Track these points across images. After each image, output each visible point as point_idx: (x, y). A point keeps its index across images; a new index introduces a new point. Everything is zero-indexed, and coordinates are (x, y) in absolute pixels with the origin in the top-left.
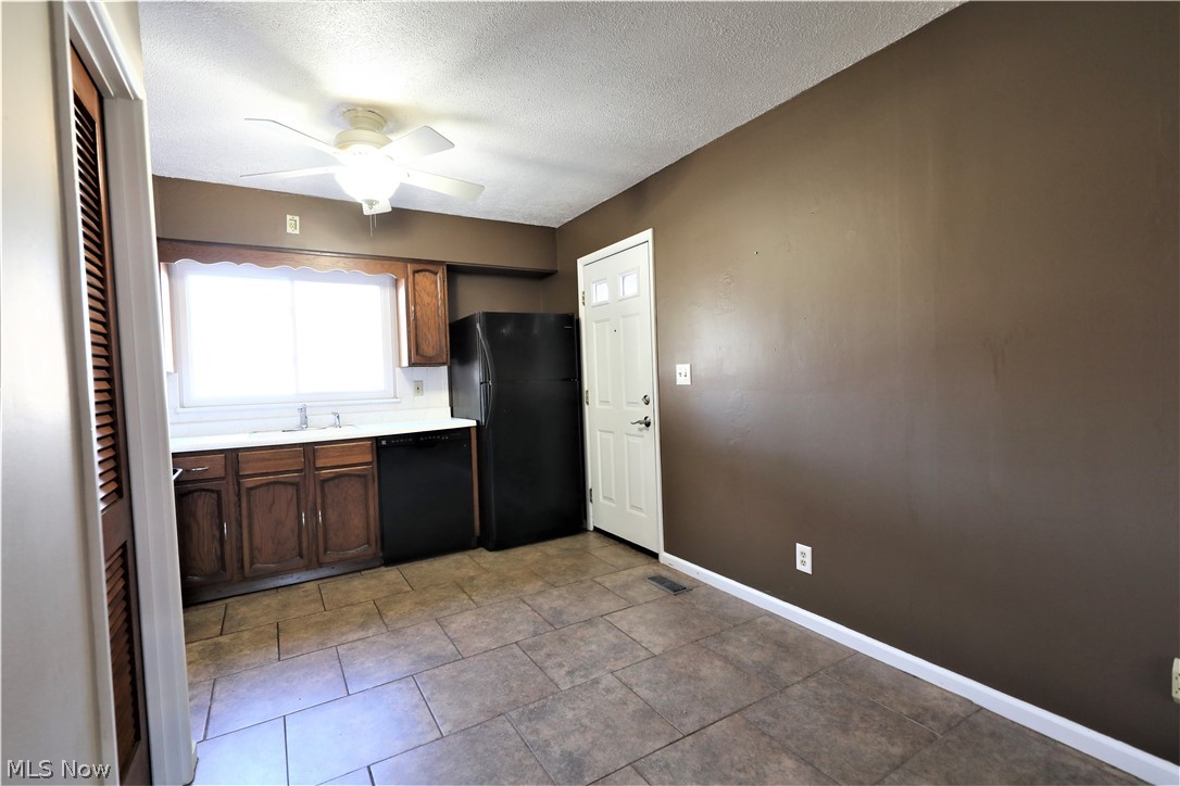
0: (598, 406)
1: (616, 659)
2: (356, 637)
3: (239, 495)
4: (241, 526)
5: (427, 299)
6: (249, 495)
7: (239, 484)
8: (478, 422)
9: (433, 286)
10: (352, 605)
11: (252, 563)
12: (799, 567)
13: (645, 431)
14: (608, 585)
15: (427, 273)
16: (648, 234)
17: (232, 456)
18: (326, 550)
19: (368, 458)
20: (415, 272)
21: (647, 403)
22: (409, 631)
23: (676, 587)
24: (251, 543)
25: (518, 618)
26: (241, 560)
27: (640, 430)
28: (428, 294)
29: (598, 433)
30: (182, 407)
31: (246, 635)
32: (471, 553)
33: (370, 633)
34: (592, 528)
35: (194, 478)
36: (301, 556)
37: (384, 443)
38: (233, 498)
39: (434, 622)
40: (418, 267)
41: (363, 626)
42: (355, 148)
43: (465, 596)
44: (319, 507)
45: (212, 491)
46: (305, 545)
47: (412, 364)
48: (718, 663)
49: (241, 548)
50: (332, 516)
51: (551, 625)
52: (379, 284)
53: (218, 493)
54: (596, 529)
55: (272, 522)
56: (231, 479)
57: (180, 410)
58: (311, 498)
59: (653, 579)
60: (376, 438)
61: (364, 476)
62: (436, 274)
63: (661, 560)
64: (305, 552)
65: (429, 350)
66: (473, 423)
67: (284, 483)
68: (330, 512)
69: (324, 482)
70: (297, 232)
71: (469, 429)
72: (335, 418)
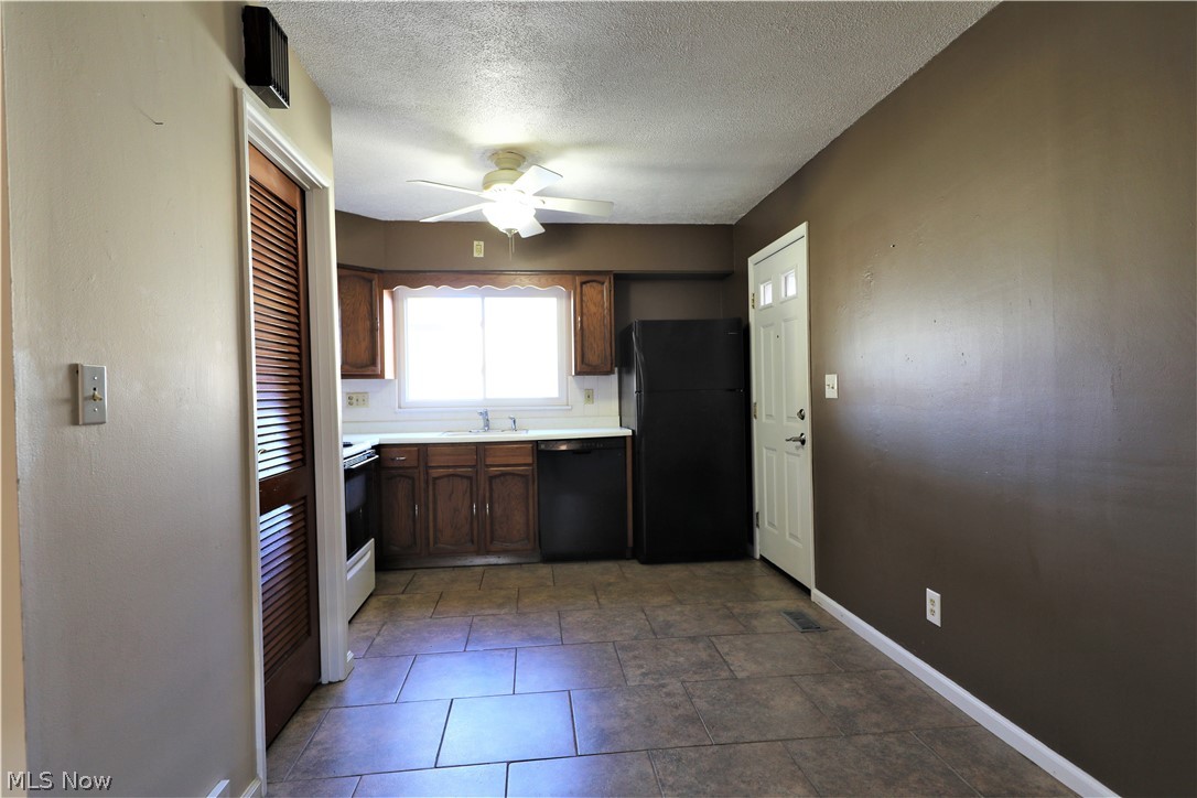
0: (764, 420)
1: (695, 673)
2: (490, 612)
3: (427, 482)
4: (428, 510)
5: (593, 309)
6: (434, 484)
7: (427, 473)
8: (633, 431)
9: (600, 296)
10: (501, 589)
11: (435, 543)
12: (930, 617)
13: (801, 450)
14: (736, 611)
15: (594, 284)
16: (802, 229)
17: (423, 449)
18: (492, 539)
19: (529, 460)
20: (583, 283)
21: (803, 418)
22: (532, 615)
23: (810, 624)
24: (435, 526)
25: (629, 623)
26: (428, 539)
27: (797, 448)
28: (595, 304)
29: (764, 450)
30: (400, 407)
31: (418, 597)
32: (623, 563)
33: (503, 612)
34: (758, 557)
35: (396, 465)
36: (472, 542)
37: (543, 447)
38: (423, 485)
39: (556, 613)
40: (585, 278)
41: (500, 606)
42: (496, 186)
43: (594, 597)
44: (487, 500)
45: (409, 478)
46: (475, 533)
47: (577, 373)
48: (798, 698)
49: (428, 528)
50: (498, 511)
51: (655, 634)
52: (556, 296)
53: (413, 479)
54: (763, 558)
55: (450, 508)
56: (422, 469)
58: (481, 492)
59: (789, 614)
60: (537, 441)
61: (526, 476)
62: (603, 283)
63: (813, 598)
64: (475, 539)
65: (593, 358)
66: (628, 432)
68: (496, 505)
69: (492, 478)
70: (482, 256)
71: (625, 438)
72: (511, 422)
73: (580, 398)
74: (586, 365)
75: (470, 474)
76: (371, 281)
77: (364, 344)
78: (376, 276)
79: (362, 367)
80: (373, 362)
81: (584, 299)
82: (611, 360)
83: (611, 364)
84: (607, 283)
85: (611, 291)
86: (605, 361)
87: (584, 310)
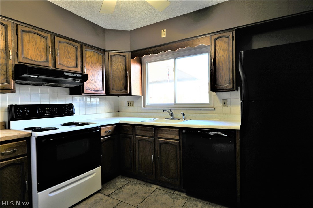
4: (136, 154)
6: (138, 143)
7: (136, 138)
11: (139, 169)
15: (222, 39)
17: (134, 126)
19: (177, 137)
20: (216, 39)
28: (223, 50)
37: (184, 131)
38: (134, 142)
44: (158, 154)
49: (136, 162)
50: (163, 161)
53: (130, 139)
57: (142, 107)
58: (156, 149)
61: (176, 145)
62: (228, 37)
65: (222, 81)
66: (238, 128)
67: (149, 141)
68: (162, 158)
70: (165, 36)
71: (235, 131)
72: (182, 115)
73: (219, 104)
74: (216, 86)
75: (152, 141)
76: (125, 56)
77: (122, 82)
78: (127, 54)
79: (121, 91)
80: (125, 89)
81: (217, 48)
82: (233, 82)
83: (233, 84)
84: (231, 37)
85: (233, 41)
86: (230, 83)
87: (217, 55)
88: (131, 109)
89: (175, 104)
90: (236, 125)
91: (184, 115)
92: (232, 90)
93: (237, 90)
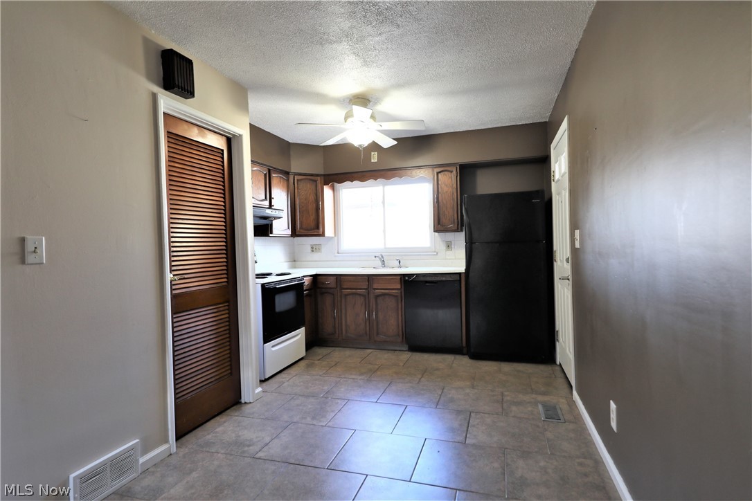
3: (341, 297)
4: (341, 312)
5: (445, 189)
6: (345, 298)
7: (341, 292)
8: (465, 269)
9: (450, 180)
11: (346, 333)
15: (446, 173)
16: (566, 121)
17: (338, 277)
18: (378, 334)
19: (398, 286)
20: (438, 172)
24: (346, 322)
26: (342, 330)
28: (447, 186)
30: (338, 253)
33: (361, 378)
34: (558, 363)
35: (325, 286)
36: (366, 334)
37: (406, 278)
38: (339, 298)
40: (440, 169)
44: (374, 309)
46: (368, 330)
47: (436, 231)
49: (342, 323)
50: (381, 316)
51: (437, 405)
53: (333, 295)
54: (560, 365)
55: (353, 316)
56: (338, 289)
57: (336, 254)
58: (371, 304)
59: (545, 406)
60: (404, 275)
61: (396, 296)
62: (452, 172)
63: (574, 396)
64: (368, 332)
65: (445, 221)
66: (463, 270)
67: (360, 295)
68: (380, 313)
69: (377, 296)
70: (376, 161)
71: (460, 274)
72: (398, 262)
73: (443, 247)
74: (440, 226)
75: (364, 294)
76: (316, 181)
77: (312, 217)
78: (319, 178)
79: (311, 230)
80: (317, 227)
81: (440, 183)
82: (458, 222)
83: (458, 225)
84: (455, 172)
85: (457, 177)
86: (454, 223)
87: (440, 190)
88: (316, 256)
89: (386, 248)
90: (461, 268)
91: (399, 262)
92: (456, 231)
93: (462, 231)
